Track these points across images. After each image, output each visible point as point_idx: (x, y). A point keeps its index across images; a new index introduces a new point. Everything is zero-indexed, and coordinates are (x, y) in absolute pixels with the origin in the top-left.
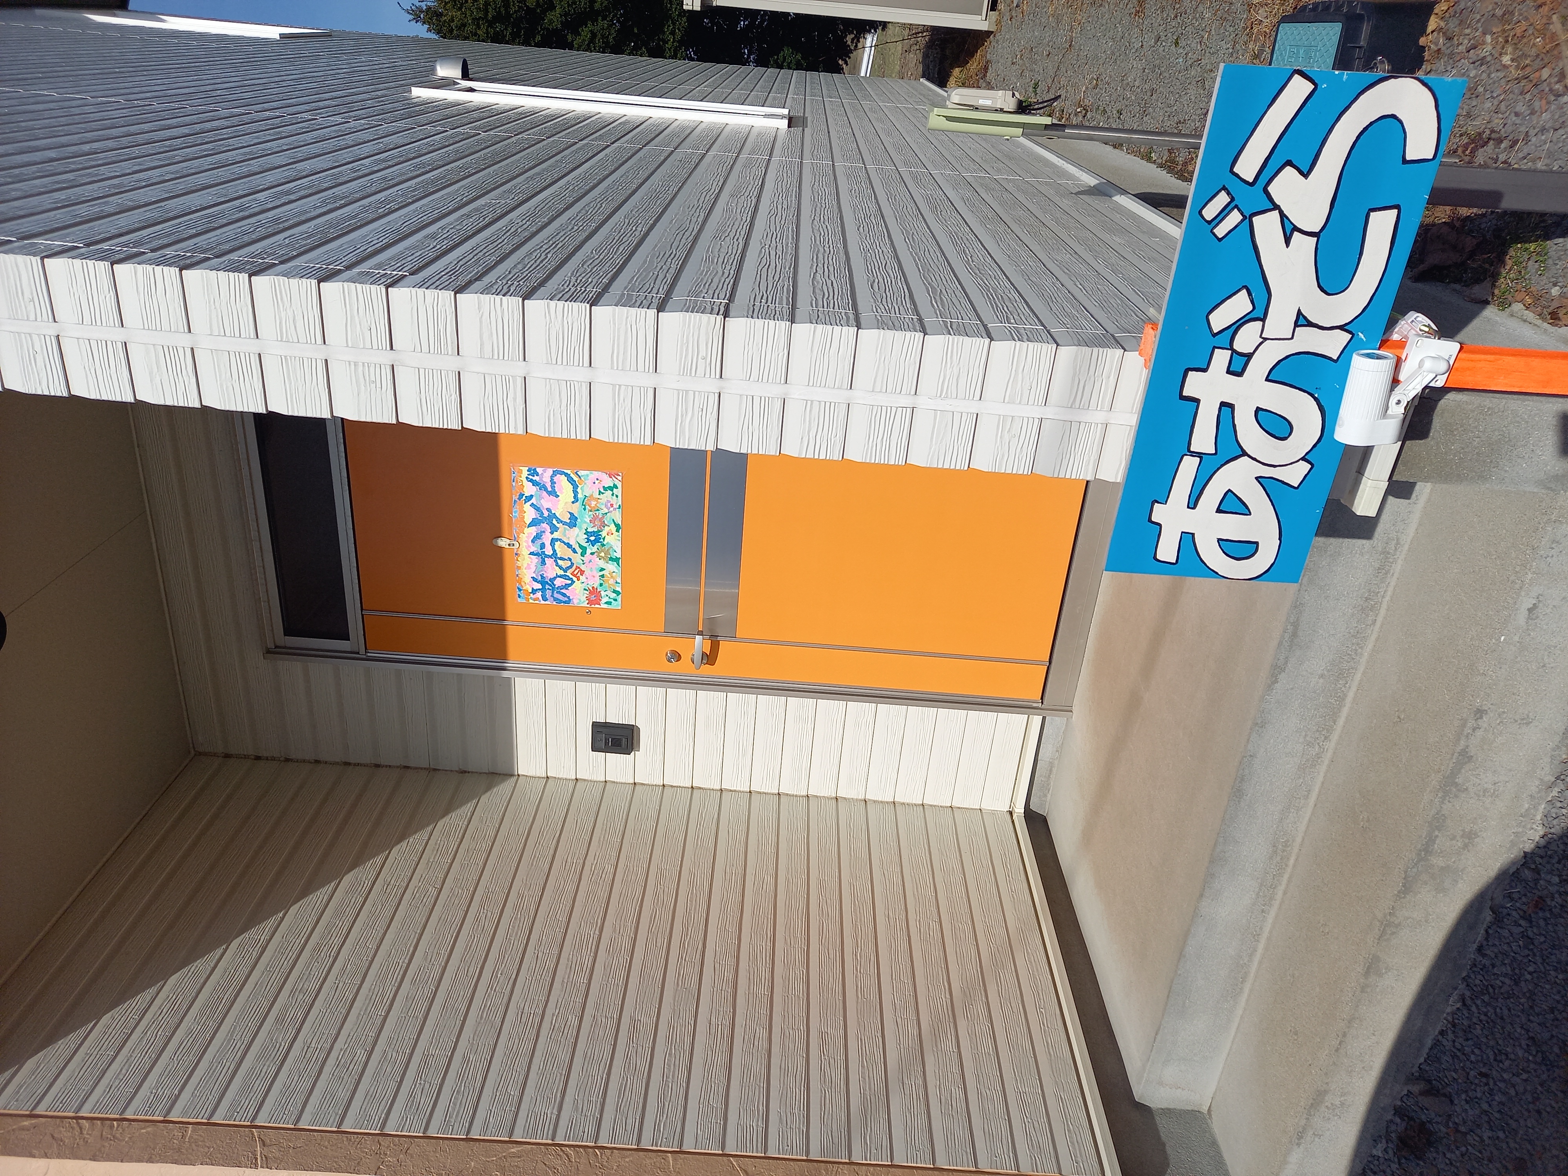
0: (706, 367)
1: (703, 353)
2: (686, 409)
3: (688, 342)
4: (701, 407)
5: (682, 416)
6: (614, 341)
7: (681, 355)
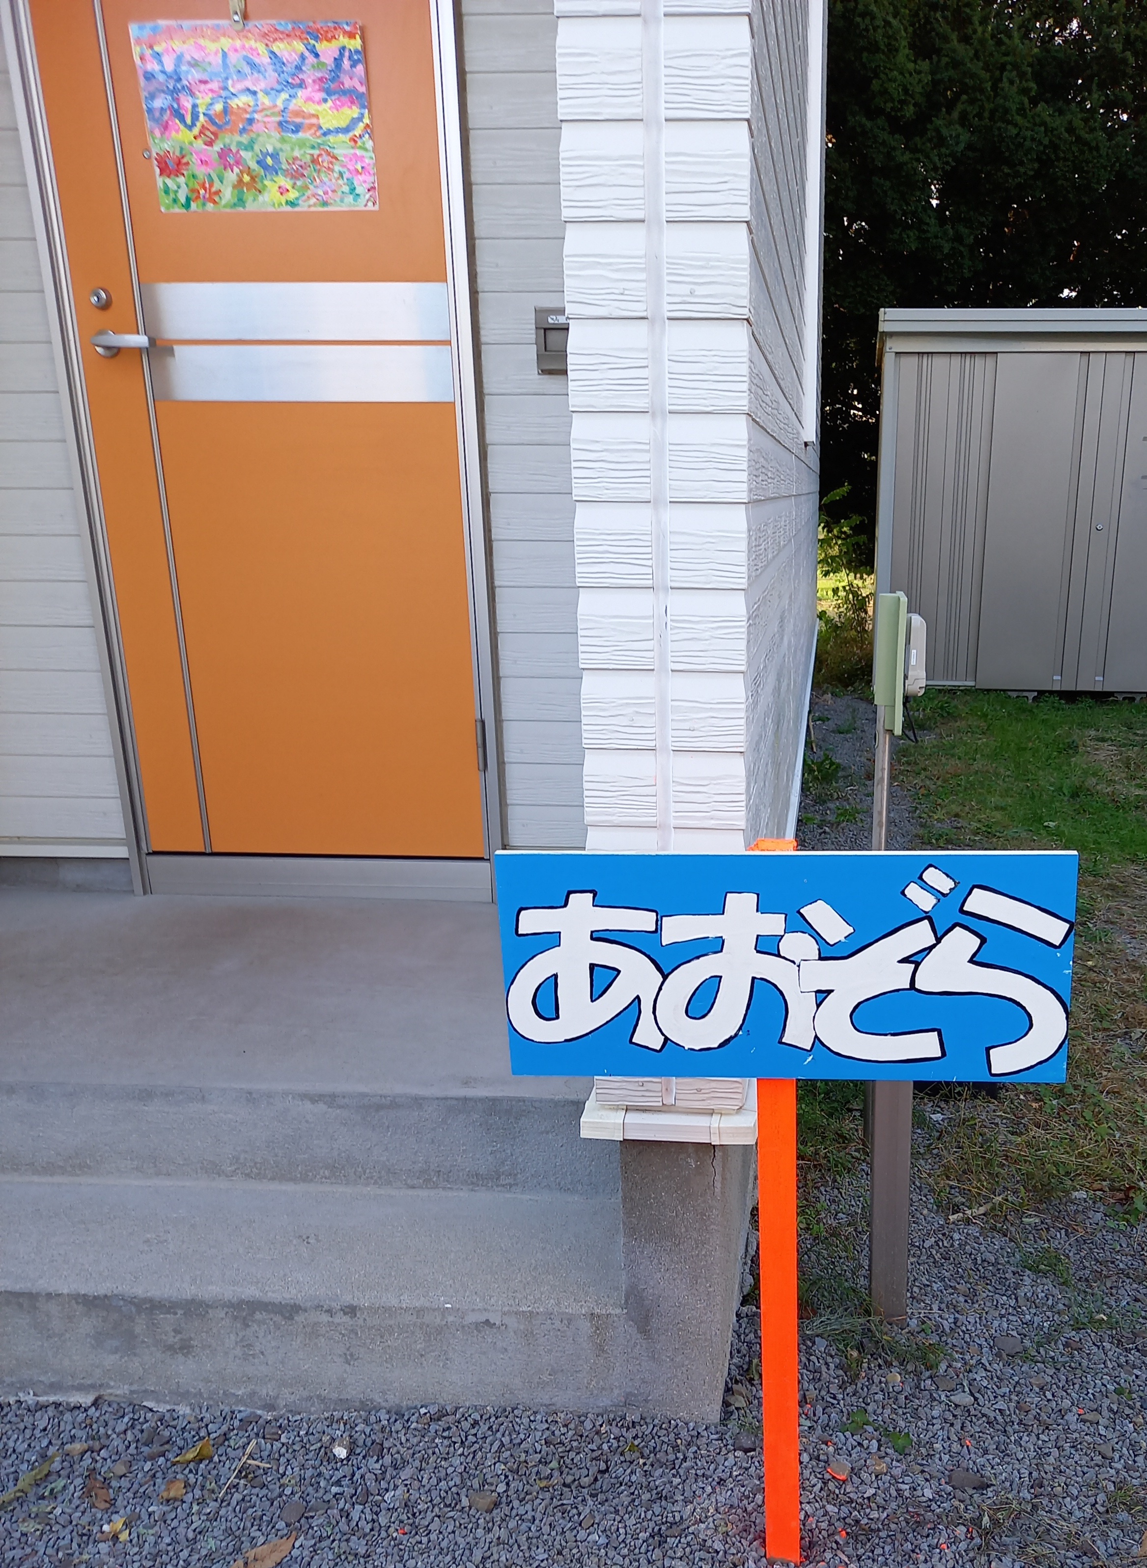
0: (679, 296)
1: (700, 290)
2: (617, 270)
3: (712, 267)
4: (626, 292)
5: (610, 264)
6: (704, 156)
7: (692, 259)
